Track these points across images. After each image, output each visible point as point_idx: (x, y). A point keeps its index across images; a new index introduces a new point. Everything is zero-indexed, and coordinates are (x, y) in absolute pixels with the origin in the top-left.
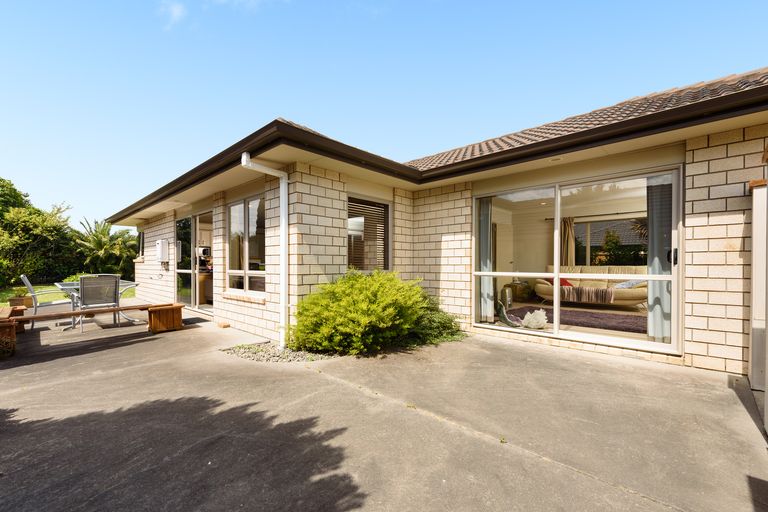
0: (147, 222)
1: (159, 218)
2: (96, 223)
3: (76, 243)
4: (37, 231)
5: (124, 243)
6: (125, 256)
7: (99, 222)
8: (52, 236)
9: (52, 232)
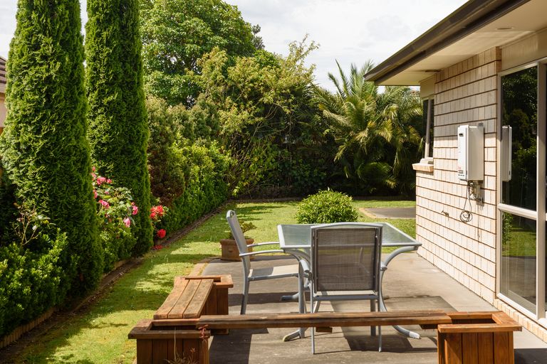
0: (440, 77)
1: (466, 66)
2: (354, 72)
3: (324, 118)
4: (268, 98)
5: (399, 112)
6: (401, 141)
7: (359, 71)
8: (289, 106)
9: (289, 97)
